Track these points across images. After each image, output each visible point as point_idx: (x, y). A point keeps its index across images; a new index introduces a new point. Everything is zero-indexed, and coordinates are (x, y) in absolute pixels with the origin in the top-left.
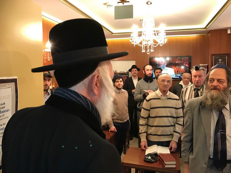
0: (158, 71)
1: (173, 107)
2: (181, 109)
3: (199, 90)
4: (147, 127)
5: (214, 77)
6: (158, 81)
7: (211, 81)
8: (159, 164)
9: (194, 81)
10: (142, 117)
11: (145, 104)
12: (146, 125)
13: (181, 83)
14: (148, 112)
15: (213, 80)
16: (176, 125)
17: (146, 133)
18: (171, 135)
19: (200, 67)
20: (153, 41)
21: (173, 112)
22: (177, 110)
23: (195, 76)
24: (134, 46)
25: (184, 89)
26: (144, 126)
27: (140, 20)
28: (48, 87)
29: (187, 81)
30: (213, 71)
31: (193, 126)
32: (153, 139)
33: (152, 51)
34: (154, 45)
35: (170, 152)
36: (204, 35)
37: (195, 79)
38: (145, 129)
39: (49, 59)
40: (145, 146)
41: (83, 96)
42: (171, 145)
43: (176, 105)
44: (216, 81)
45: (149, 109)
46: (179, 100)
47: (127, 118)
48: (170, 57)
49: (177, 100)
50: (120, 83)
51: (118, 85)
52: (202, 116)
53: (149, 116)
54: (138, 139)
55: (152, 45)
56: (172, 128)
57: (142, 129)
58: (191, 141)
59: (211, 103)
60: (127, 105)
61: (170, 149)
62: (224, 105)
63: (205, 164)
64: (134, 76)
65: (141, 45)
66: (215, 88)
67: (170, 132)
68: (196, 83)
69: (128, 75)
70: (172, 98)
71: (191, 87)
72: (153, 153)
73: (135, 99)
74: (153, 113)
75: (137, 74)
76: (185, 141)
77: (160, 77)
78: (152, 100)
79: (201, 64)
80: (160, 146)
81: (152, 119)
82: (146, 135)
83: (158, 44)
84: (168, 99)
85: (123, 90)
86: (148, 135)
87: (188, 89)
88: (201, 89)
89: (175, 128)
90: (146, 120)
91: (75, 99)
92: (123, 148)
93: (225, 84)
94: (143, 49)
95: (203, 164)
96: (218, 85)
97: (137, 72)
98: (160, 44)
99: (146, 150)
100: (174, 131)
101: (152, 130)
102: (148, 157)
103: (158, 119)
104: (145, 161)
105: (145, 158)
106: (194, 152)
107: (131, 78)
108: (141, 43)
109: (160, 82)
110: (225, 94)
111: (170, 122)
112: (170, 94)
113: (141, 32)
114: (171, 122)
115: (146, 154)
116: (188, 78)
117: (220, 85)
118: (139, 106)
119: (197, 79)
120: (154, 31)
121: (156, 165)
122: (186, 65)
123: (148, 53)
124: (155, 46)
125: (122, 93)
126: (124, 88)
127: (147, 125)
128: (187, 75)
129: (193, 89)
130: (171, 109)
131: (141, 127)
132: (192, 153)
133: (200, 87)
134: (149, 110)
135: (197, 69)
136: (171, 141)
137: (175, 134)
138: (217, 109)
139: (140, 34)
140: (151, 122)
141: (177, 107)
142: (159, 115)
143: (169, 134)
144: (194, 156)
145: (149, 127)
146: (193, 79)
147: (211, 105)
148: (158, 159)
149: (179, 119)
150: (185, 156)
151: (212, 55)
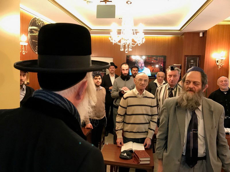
0: (135, 69)
1: (149, 105)
2: (156, 108)
3: (173, 89)
4: (123, 124)
5: (191, 79)
6: (136, 80)
7: (187, 83)
8: (134, 160)
9: (169, 81)
10: (119, 115)
11: (122, 102)
12: (122, 122)
13: (156, 81)
14: (124, 109)
15: (189, 82)
16: (151, 122)
17: (122, 130)
18: (146, 132)
19: (175, 68)
20: (131, 40)
21: (148, 110)
22: (152, 108)
23: (170, 76)
24: (113, 44)
25: (159, 88)
26: (120, 124)
27: (120, 18)
28: (23, 82)
29: (161, 80)
30: (190, 73)
31: (168, 125)
32: (129, 136)
33: (130, 50)
34: (133, 44)
35: (145, 149)
36: (178, 37)
37: (170, 79)
38: (121, 126)
39: (24, 52)
40: (121, 143)
41: (67, 100)
42: (146, 142)
43: (152, 103)
44: (192, 83)
45: (125, 106)
46: (154, 98)
47: (103, 115)
48: (146, 56)
49: (152, 98)
50: (98, 80)
51: (97, 83)
52: (177, 116)
53: (126, 114)
54: (113, 135)
55: (130, 44)
56: (147, 126)
57: (118, 126)
58: (166, 138)
59: (186, 104)
60: (104, 102)
61: (145, 146)
62: (198, 106)
63: (179, 160)
64: (112, 73)
65: (119, 43)
66: (191, 90)
67: (145, 129)
68: (171, 83)
69: (106, 71)
70: (148, 96)
71: (166, 87)
72: (128, 149)
73: (112, 96)
74: (130, 111)
75: (114, 71)
76: (160, 139)
77: (137, 76)
78: (129, 98)
79: (175, 64)
80: (135, 143)
81: (128, 117)
82: (122, 132)
83: (137, 43)
84: (144, 97)
85: (101, 87)
86: (124, 132)
87: (163, 89)
88: (175, 88)
89: (150, 125)
90: (123, 117)
91: (60, 102)
92: (99, 145)
93: (200, 87)
94: (122, 47)
95: (177, 161)
96: (193, 87)
97: (114, 69)
98: (138, 44)
99: (121, 147)
100: (149, 128)
101: (128, 127)
102: (124, 154)
103: (134, 116)
104: (120, 158)
105: (121, 155)
106: (168, 149)
107: (108, 75)
108: (120, 42)
109: (138, 81)
110: (199, 96)
111: (145, 120)
112: (146, 93)
113: (121, 30)
114: (147, 119)
115: (122, 151)
116: (162, 77)
117: (195, 87)
118: (115, 102)
119: (172, 78)
120: (133, 30)
121: (131, 162)
122: (161, 65)
123: (127, 51)
124: (134, 46)
125: (101, 90)
126: (102, 85)
127: (124, 122)
128: (161, 74)
129: (167, 88)
130: (147, 107)
131: (118, 124)
132: (166, 150)
133: (174, 87)
134: (126, 108)
135: (172, 69)
136: (145, 138)
137: (150, 131)
138: (191, 110)
139: (119, 33)
140: (128, 119)
141: (152, 106)
142: (135, 113)
143: (144, 131)
144: (167, 154)
145: (125, 124)
146: (168, 79)
147: (186, 106)
148: (133, 156)
149: (154, 117)
150: (160, 153)
151: (186, 56)
